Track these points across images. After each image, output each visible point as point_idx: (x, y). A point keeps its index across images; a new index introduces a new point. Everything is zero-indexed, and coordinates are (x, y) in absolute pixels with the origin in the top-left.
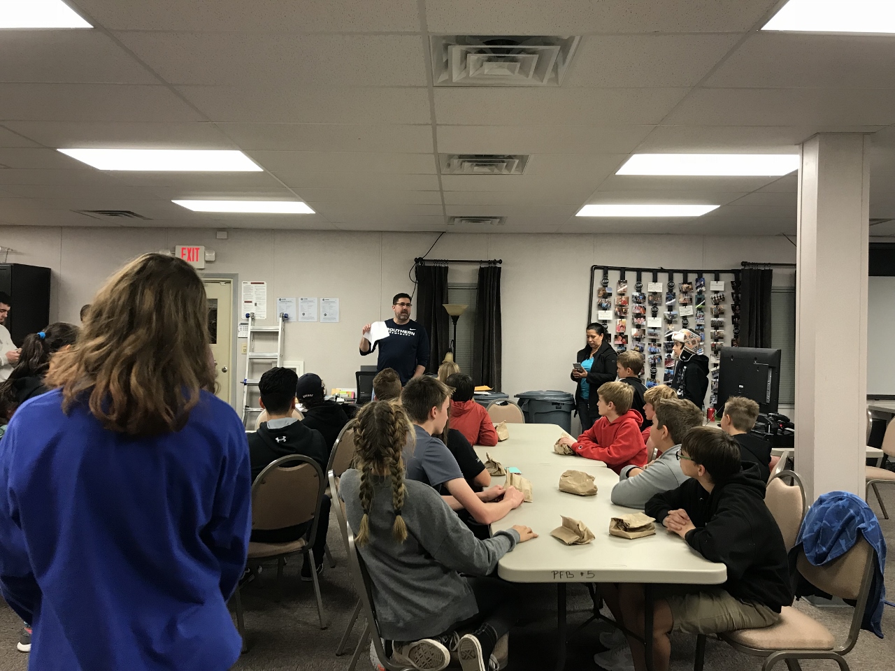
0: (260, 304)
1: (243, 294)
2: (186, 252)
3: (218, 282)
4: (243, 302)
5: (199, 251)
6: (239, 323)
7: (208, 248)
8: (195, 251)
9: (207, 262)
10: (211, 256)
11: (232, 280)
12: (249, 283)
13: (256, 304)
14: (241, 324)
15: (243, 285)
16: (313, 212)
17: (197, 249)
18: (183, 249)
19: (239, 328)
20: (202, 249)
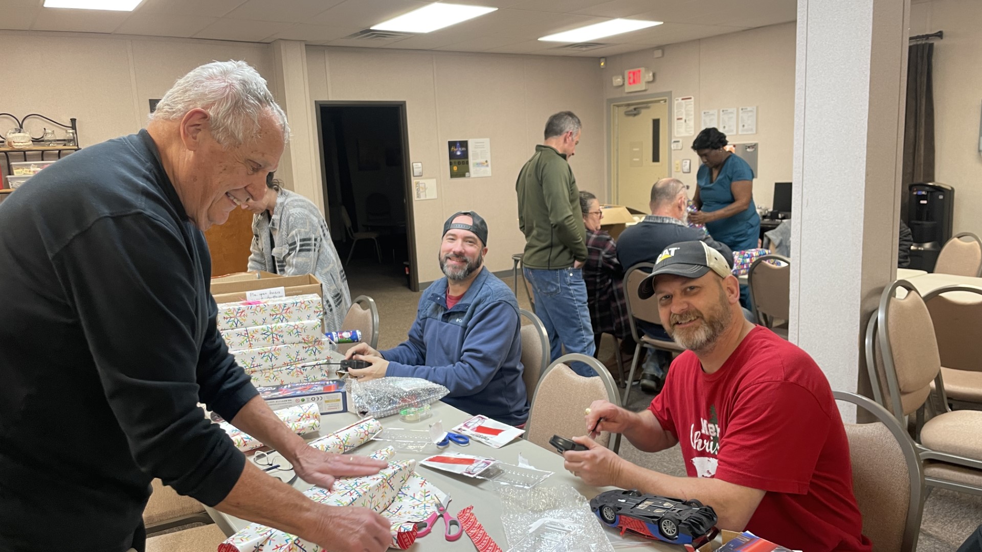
0: (689, 120)
1: (676, 111)
3: (659, 101)
4: (676, 119)
6: (673, 141)
7: (648, 69)
11: (666, 98)
12: (680, 99)
13: (685, 121)
14: (675, 142)
17: (639, 71)
18: (630, 73)
20: (643, 69)
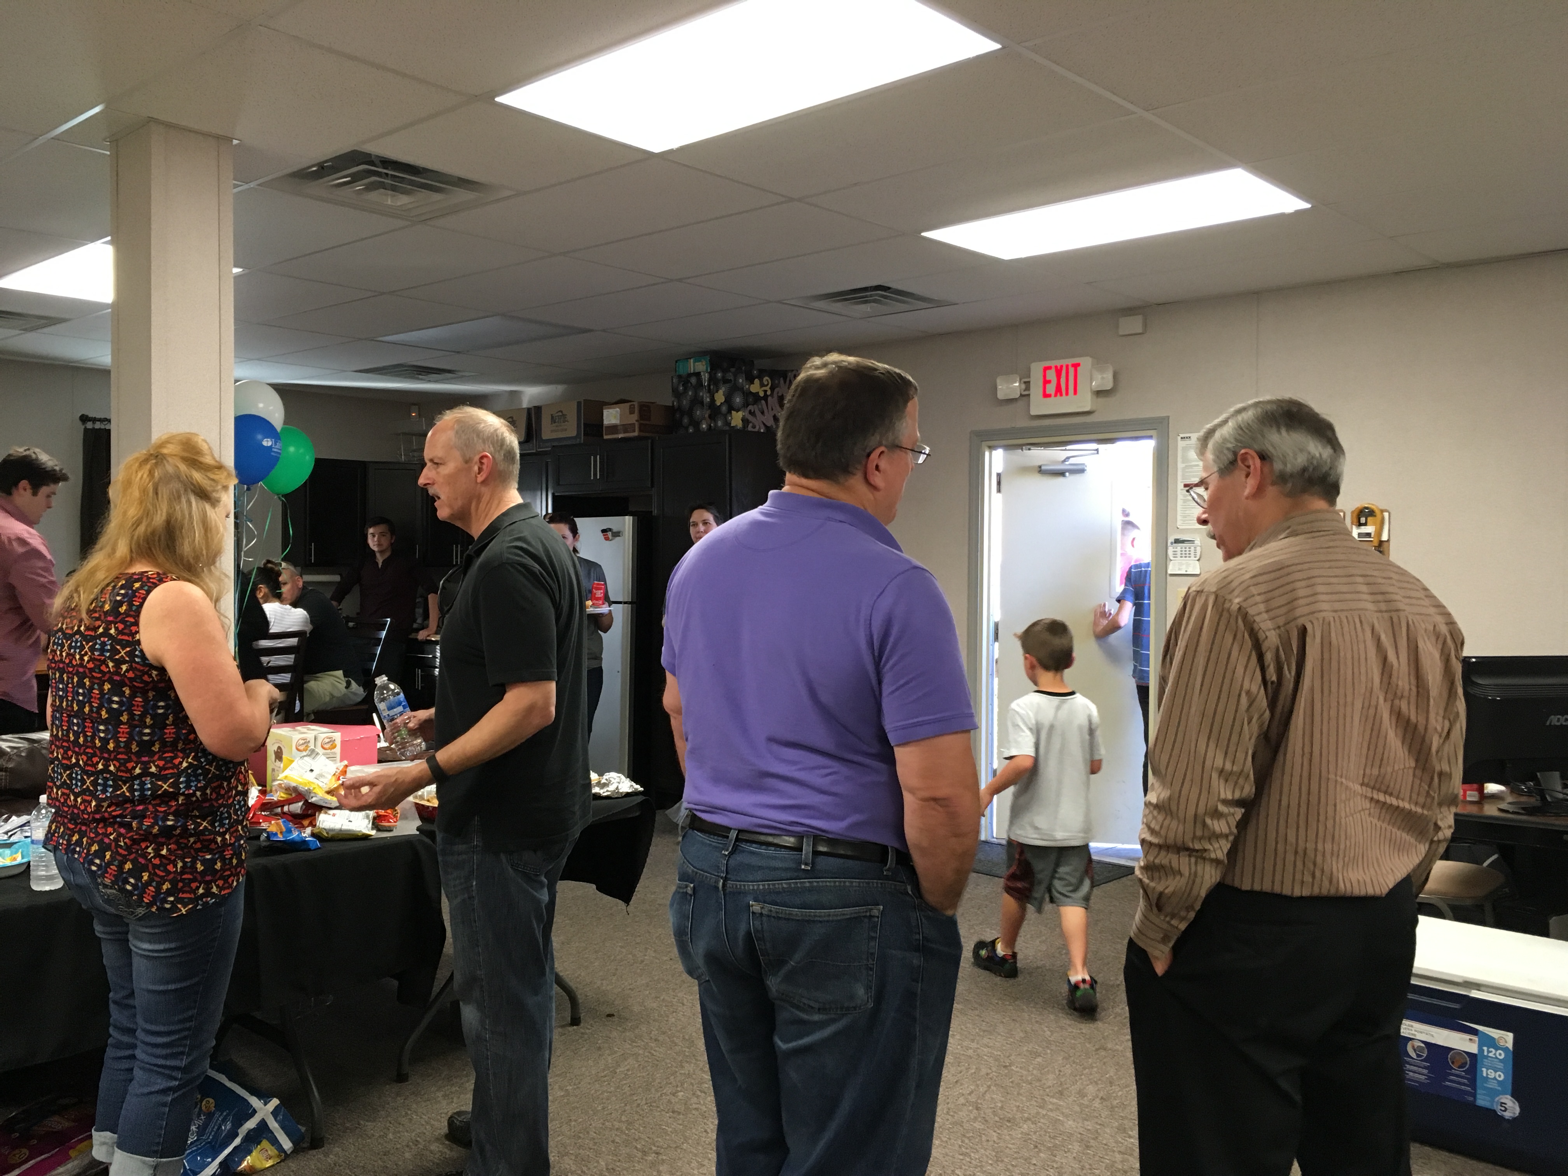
2: (1051, 375)
5: (1079, 368)
8: (1071, 370)
9: (1099, 393)
10: (1103, 379)
15: (1181, 444)
16: (1305, 205)
19: (1170, 550)
